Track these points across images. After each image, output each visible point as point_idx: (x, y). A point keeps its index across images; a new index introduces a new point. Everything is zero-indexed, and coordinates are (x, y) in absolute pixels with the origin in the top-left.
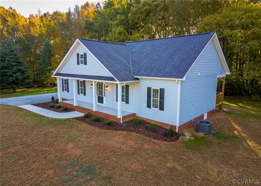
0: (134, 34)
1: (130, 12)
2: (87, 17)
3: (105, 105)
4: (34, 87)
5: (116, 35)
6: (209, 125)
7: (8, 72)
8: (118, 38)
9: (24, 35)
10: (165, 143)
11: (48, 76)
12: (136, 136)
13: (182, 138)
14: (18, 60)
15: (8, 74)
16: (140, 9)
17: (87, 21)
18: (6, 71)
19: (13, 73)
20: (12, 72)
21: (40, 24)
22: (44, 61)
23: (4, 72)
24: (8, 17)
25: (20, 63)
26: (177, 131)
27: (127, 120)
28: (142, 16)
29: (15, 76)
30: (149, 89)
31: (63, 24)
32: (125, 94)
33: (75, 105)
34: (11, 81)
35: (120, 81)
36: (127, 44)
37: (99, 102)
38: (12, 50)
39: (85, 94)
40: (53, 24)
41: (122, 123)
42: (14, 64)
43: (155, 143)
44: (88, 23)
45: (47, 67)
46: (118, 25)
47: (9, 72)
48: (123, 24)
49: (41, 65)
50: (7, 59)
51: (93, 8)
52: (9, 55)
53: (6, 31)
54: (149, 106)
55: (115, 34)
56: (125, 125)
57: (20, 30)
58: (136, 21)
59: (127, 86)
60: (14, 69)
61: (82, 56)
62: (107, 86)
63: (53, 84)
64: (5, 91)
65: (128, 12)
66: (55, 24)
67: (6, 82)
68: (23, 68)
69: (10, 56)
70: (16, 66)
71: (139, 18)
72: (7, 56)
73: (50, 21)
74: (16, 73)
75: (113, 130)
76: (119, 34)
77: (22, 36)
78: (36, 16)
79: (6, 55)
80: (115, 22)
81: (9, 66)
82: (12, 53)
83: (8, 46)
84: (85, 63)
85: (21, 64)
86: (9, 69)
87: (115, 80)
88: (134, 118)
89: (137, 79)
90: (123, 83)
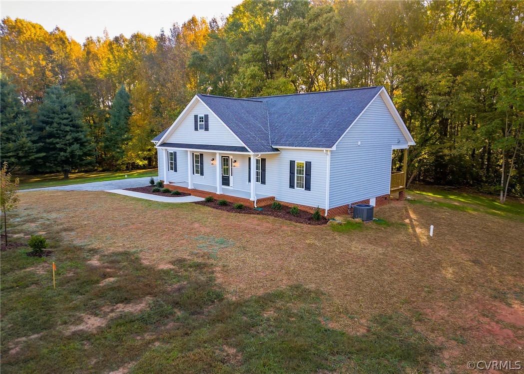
0: (278, 77)
1: (271, 40)
2: (192, 44)
3: (232, 188)
4: (96, 170)
5: (246, 80)
6: (367, 209)
7: (57, 143)
8: (250, 85)
9: (80, 77)
10: (309, 226)
11: (123, 151)
12: (274, 219)
13: (330, 222)
14: (74, 122)
15: (58, 146)
16: (288, 34)
17: (195, 53)
18: (54, 142)
19: (66, 145)
20: (64, 143)
21: (108, 56)
22: (118, 124)
23: (52, 143)
24: (53, 45)
25: (77, 128)
26: (326, 215)
27: (263, 204)
28: (292, 47)
29: (69, 150)
30: (292, 163)
31: (151, 58)
32: (260, 171)
33: (189, 188)
34: (63, 158)
35: (254, 151)
36: (265, 100)
37: (223, 184)
38: (63, 105)
39: (202, 174)
40: (130, 57)
41: (256, 207)
42: (68, 128)
43: (296, 226)
44: (197, 57)
45: (121, 135)
46: (250, 62)
47: (59, 143)
48: (259, 61)
49: (111, 130)
50: (56, 120)
51: (204, 26)
52: (60, 113)
53: (50, 70)
54: (292, 186)
55: (244, 78)
56: (260, 209)
57: (73, 69)
58: (281, 55)
59: (263, 160)
60: (68, 137)
61: (203, 118)
62: (235, 161)
63: (132, 165)
64: (47, 177)
65: (268, 39)
66: (134, 55)
67: (54, 161)
68: (83, 136)
69: (61, 116)
70: (70, 133)
71: (285, 49)
72: (56, 115)
73: (126, 51)
74: (71, 144)
75: (245, 213)
76: (251, 78)
77: (76, 79)
78: (98, 40)
79: (54, 113)
80: (245, 57)
81: (59, 132)
82: (64, 110)
83: (58, 98)
84: (207, 129)
85: (80, 129)
86: (59, 138)
87: (247, 151)
88: (273, 202)
89: (277, 150)
90: (258, 155)
